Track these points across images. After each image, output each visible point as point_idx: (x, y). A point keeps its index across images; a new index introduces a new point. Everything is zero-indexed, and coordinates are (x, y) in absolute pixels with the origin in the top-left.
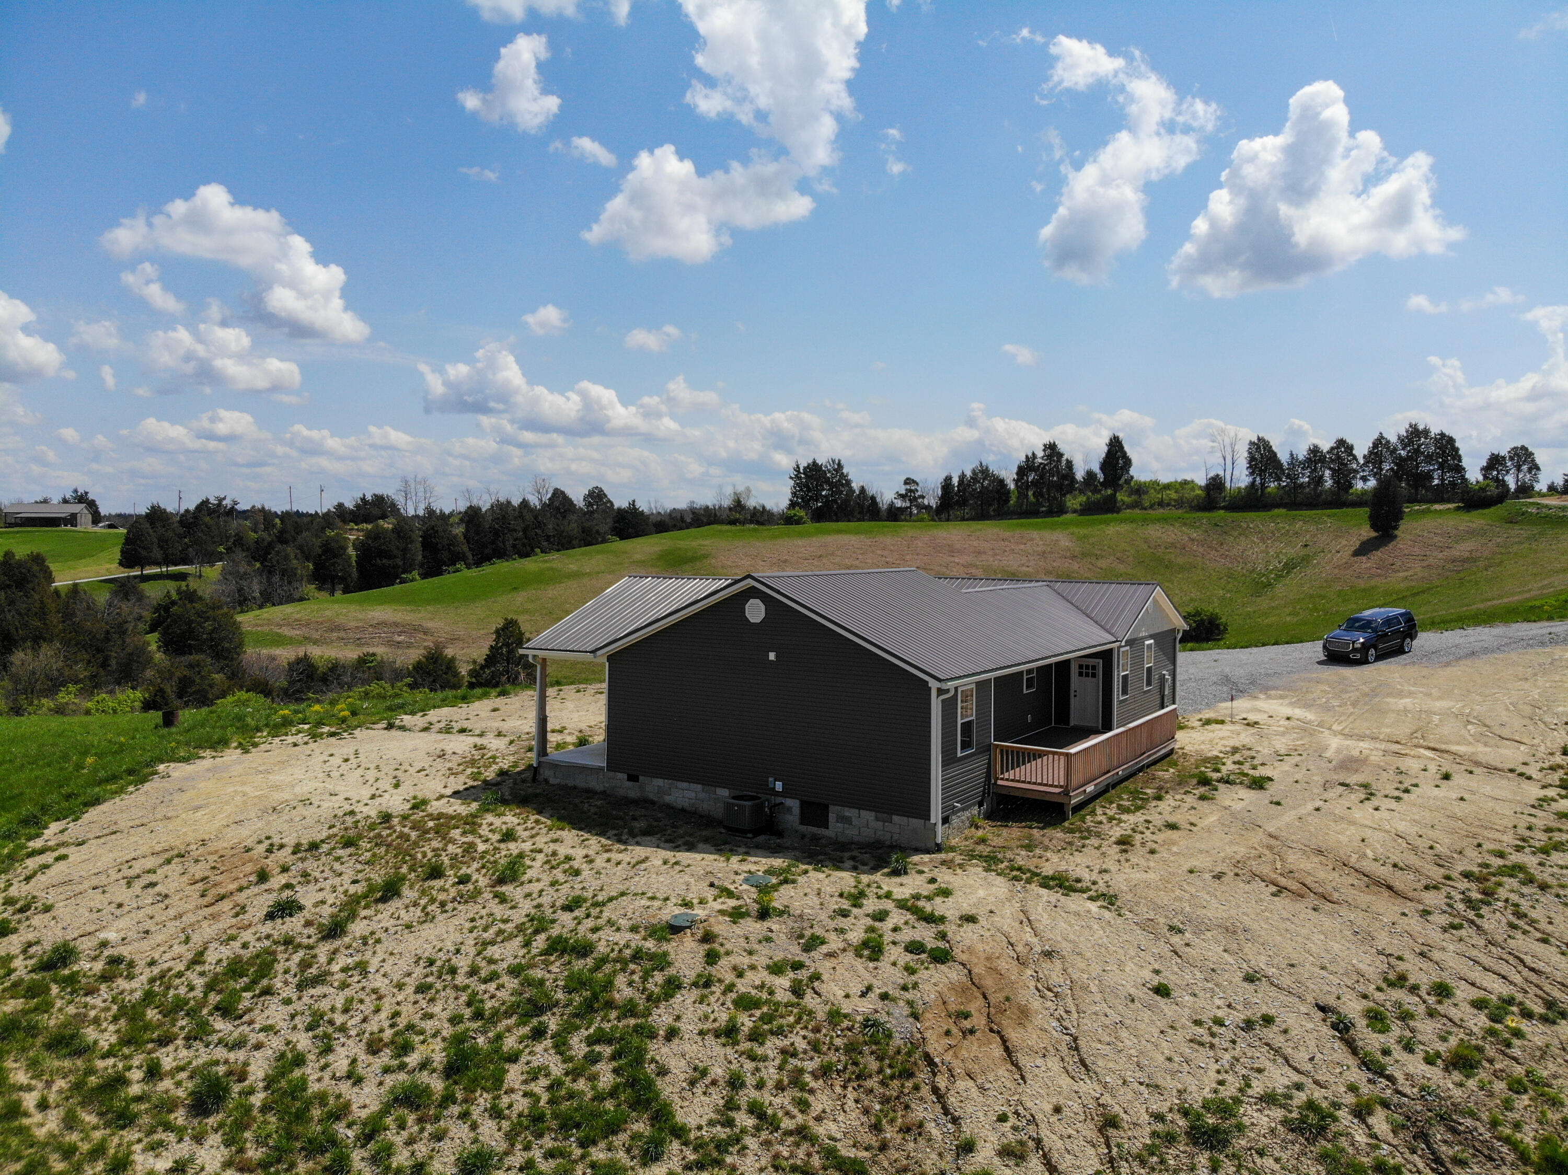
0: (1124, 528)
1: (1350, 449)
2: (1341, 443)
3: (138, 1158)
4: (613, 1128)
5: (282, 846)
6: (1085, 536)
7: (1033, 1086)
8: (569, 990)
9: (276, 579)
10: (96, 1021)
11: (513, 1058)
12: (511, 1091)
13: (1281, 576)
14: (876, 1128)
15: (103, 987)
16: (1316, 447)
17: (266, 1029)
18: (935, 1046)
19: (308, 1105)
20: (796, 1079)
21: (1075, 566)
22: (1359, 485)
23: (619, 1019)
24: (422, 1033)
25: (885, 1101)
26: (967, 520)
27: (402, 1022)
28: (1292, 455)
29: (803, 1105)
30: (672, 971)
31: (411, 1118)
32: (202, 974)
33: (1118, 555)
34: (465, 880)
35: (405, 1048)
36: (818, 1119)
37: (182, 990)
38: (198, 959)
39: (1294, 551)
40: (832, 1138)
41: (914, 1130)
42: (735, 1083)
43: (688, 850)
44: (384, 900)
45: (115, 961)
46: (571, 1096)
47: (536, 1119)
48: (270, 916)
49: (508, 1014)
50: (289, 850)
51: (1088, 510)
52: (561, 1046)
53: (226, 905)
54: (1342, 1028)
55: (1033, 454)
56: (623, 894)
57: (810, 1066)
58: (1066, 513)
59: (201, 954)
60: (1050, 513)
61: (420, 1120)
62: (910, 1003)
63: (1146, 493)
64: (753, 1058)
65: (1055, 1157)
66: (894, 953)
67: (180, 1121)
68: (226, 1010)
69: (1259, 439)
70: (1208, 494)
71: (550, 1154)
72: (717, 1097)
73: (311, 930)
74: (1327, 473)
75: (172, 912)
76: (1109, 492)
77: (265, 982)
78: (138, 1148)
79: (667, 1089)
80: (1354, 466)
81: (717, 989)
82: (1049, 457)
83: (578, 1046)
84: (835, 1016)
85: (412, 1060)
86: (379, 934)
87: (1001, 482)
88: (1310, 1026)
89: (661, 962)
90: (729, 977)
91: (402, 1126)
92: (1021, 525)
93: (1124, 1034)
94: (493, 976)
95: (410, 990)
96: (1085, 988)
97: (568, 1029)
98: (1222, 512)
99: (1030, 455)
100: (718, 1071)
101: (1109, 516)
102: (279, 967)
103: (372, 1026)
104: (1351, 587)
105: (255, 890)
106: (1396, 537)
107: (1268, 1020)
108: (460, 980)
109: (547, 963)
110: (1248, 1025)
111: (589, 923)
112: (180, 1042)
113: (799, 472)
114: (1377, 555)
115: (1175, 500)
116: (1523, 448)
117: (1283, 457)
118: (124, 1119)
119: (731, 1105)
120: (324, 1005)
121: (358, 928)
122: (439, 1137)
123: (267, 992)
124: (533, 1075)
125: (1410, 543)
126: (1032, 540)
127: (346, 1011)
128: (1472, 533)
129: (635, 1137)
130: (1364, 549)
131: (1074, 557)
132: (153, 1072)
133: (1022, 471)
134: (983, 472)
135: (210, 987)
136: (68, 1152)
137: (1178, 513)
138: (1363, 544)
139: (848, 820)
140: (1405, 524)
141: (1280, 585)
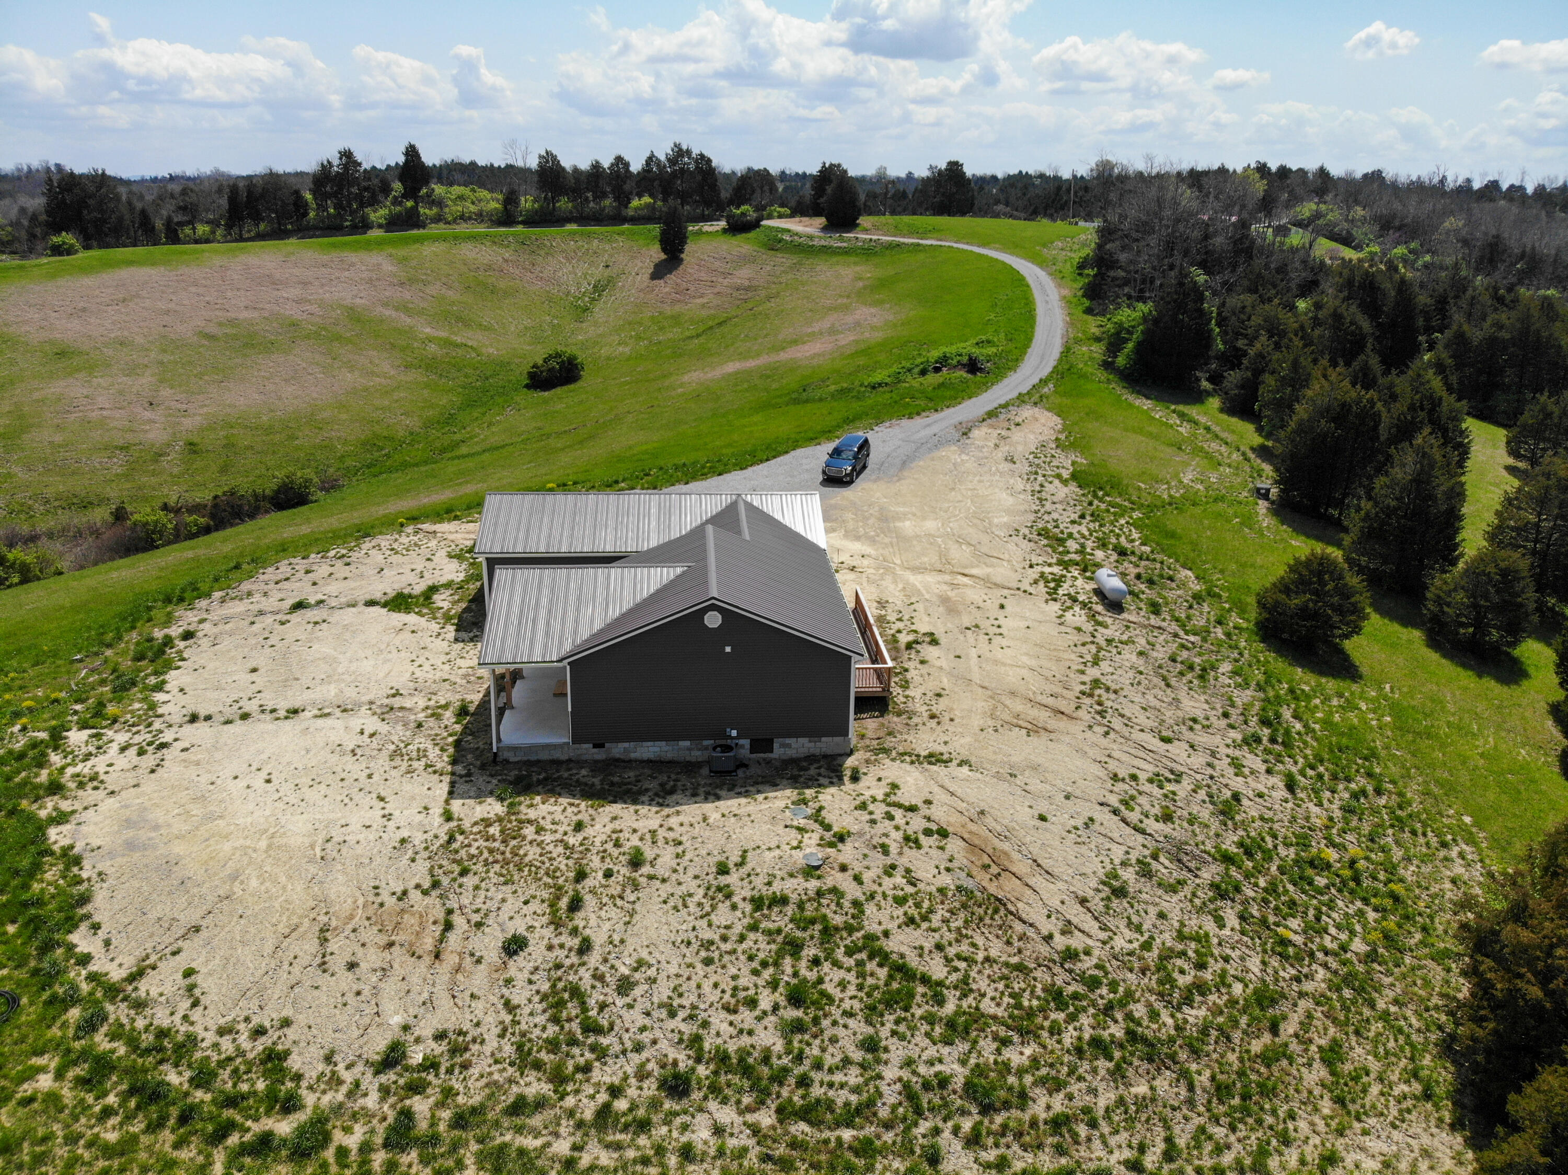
1: (627, 165)
2: (619, 159)
4: (911, 996)
5: (405, 892)
6: (405, 259)
7: (1044, 894)
8: (804, 929)
11: (820, 981)
12: (842, 1000)
13: (593, 299)
14: (1009, 943)
16: (597, 162)
17: (643, 1029)
18: (992, 889)
20: (963, 935)
21: (407, 295)
23: (850, 935)
24: (747, 989)
25: (1001, 927)
27: (725, 987)
28: (576, 167)
29: (975, 945)
30: (849, 897)
31: (808, 1038)
32: (532, 1014)
33: (443, 279)
34: (608, 874)
35: (752, 1003)
36: (987, 949)
38: (511, 1007)
39: (598, 273)
40: (1000, 956)
41: (1023, 937)
42: (940, 948)
44: (574, 909)
45: (442, 1036)
46: (873, 988)
47: (872, 1008)
49: (782, 956)
50: (416, 892)
51: (393, 224)
52: (837, 964)
53: (451, 957)
55: (329, 162)
56: (745, 851)
58: (372, 228)
59: (506, 1003)
60: (353, 230)
61: (814, 1037)
62: (960, 868)
63: (445, 205)
64: (934, 931)
65: (1080, 926)
66: (925, 840)
68: (595, 1029)
69: (547, 152)
70: (505, 208)
71: (897, 1023)
72: (939, 958)
73: (561, 952)
76: (409, 204)
77: (591, 1001)
79: (913, 964)
81: (879, 898)
82: (346, 167)
83: (847, 961)
84: (941, 891)
85: (765, 1007)
87: (297, 193)
88: (1106, 817)
89: (837, 892)
90: (877, 888)
91: (808, 1044)
92: (334, 246)
93: (1049, 849)
94: (743, 937)
95: (699, 965)
96: (1014, 829)
97: (829, 951)
98: (520, 228)
99: (325, 163)
100: (926, 945)
101: (415, 232)
102: (585, 987)
103: (711, 997)
104: (661, 313)
106: (681, 260)
108: (725, 946)
109: (767, 916)
112: (596, 1064)
113: (51, 185)
114: (672, 278)
115: (475, 213)
117: (568, 168)
119: (949, 960)
120: (659, 999)
121: (594, 937)
122: (835, 1040)
123: (603, 1006)
124: (842, 985)
125: (696, 267)
126: (353, 264)
127: (680, 996)
128: (745, 260)
129: (924, 995)
130: (659, 272)
131: (402, 284)
132: (615, 1091)
133: (318, 180)
135: (557, 1021)
137: (481, 229)
138: (657, 266)
139: (789, 746)
140: (687, 248)
141: (596, 310)
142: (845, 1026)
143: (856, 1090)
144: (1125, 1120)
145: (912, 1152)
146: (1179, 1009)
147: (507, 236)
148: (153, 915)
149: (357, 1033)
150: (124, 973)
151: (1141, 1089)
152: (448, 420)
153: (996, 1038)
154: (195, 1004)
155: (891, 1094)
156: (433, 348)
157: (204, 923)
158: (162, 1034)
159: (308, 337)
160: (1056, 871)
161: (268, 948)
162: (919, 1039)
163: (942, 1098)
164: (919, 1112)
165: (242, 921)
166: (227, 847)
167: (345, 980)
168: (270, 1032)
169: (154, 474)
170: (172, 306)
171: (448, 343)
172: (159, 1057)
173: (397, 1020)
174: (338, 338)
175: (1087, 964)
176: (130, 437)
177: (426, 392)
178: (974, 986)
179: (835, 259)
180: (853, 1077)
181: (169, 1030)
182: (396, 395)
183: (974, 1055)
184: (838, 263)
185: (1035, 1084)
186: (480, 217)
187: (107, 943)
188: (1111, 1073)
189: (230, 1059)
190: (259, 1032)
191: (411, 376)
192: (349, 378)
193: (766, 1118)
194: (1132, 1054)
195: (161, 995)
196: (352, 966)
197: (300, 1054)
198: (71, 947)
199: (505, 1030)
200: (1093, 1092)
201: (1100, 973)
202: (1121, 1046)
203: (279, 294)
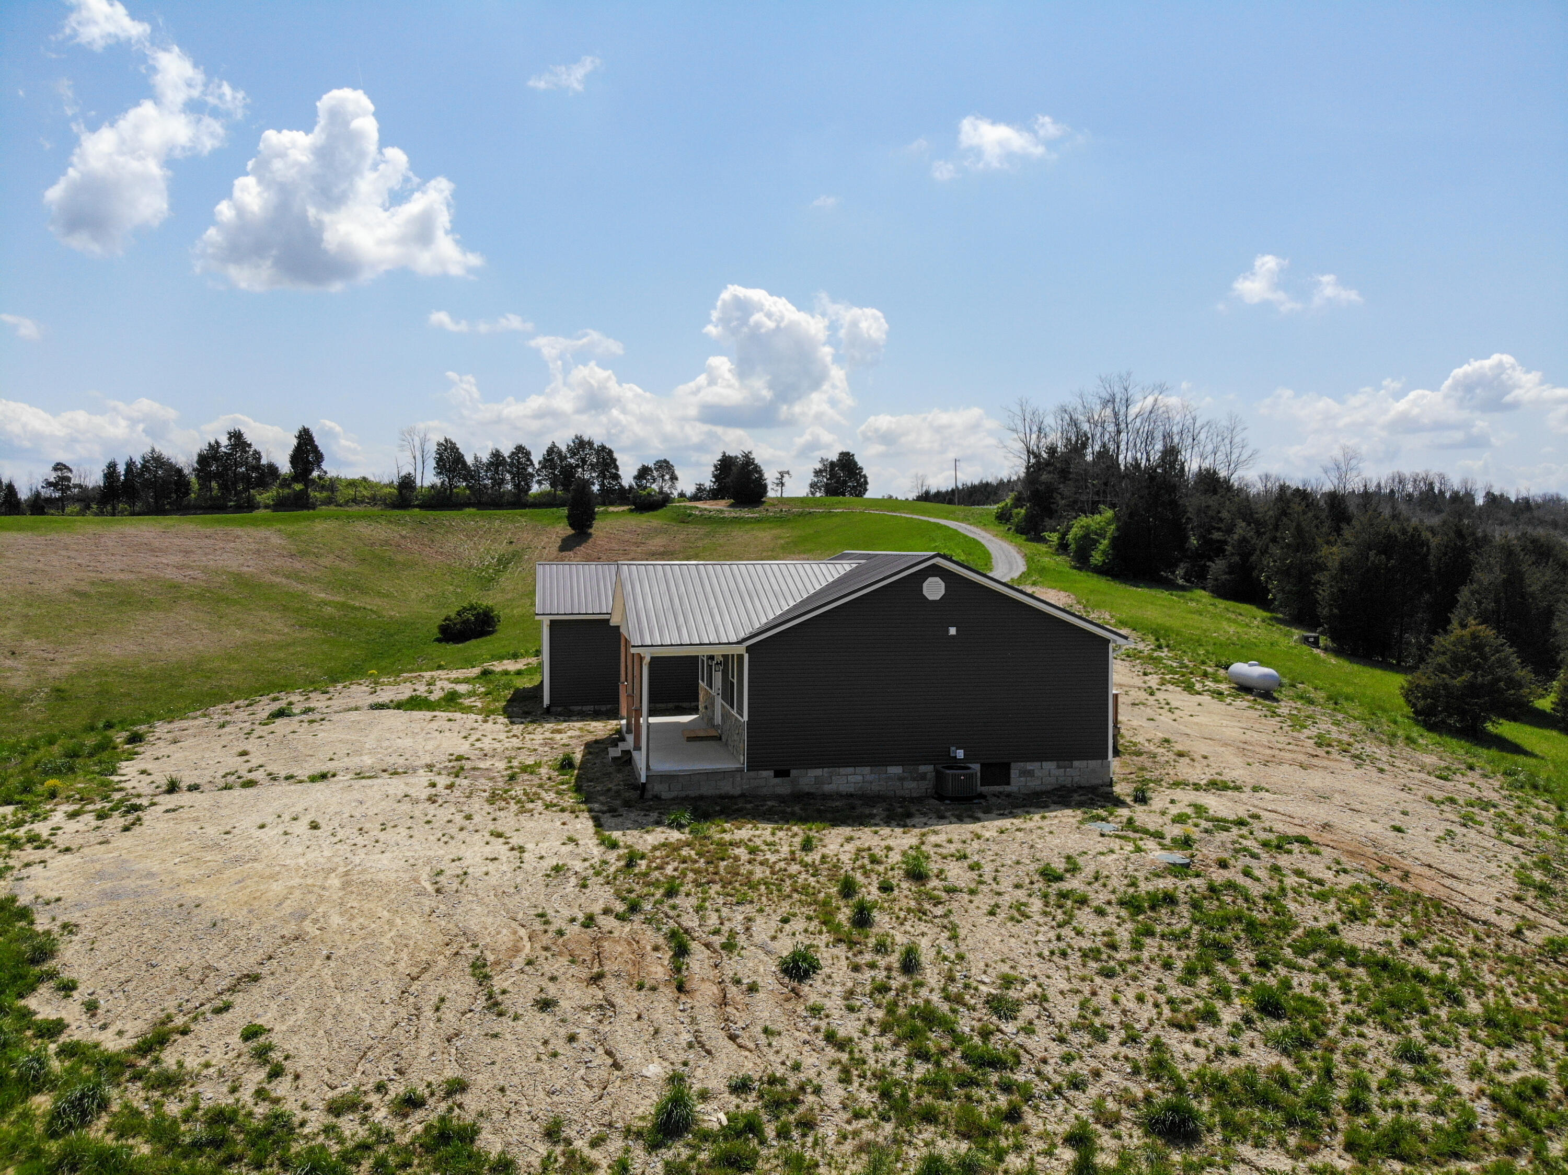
0: (331, 525)
1: (528, 454)
2: (520, 449)
6: (294, 533)
13: (498, 571)
16: (497, 451)
21: (298, 565)
22: (535, 488)
26: (139, 514)
28: (476, 458)
33: (337, 552)
39: (501, 548)
51: (281, 505)
55: (217, 442)
58: (258, 508)
60: (239, 509)
63: (340, 489)
69: (446, 441)
70: (400, 492)
74: (508, 477)
76: (298, 487)
80: (530, 470)
82: (234, 447)
87: (179, 471)
92: (219, 521)
98: (416, 511)
99: (213, 442)
101: (305, 512)
106: (590, 534)
114: (582, 549)
115: (367, 498)
116: (666, 461)
117: (469, 460)
125: (606, 540)
126: (238, 537)
128: (657, 532)
130: (568, 545)
131: (292, 556)
133: (203, 460)
134: (157, 461)
137: (376, 510)
138: (564, 540)
139: (1030, 773)
140: (597, 524)
141: (502, 579)
147: (403, 517)
148: (170, 966)
149: (589, 1095)
150: (127, 1042)
154: (276, 1073)
156: (329, 610)
157: (264, 971)
158: (220, 1117)
159: (191, 597)
161: (389, 990)
165: (332, 964)
166: (277, 888)
167: (543, 1024)
168: (431, 1102)
171: (343, 606)
172: (221, 1155)
173: (655, 1070)
174: (225, 599)
177: (325, 647)
179: (748, 527)
181: (235, 1112)
182: (291, 650)
184: (753, 529)
186: (372, 500)
187: (91, 1008)
189: (364, 1147)
190: (411, 1103)
191: (307, 633)
192: (239, 634)
195: (207, 1065)
196: (545, 1005)
197: (496, 1132)
198: (26, 1014)
199: (846, 1071)
203: (158, 560)
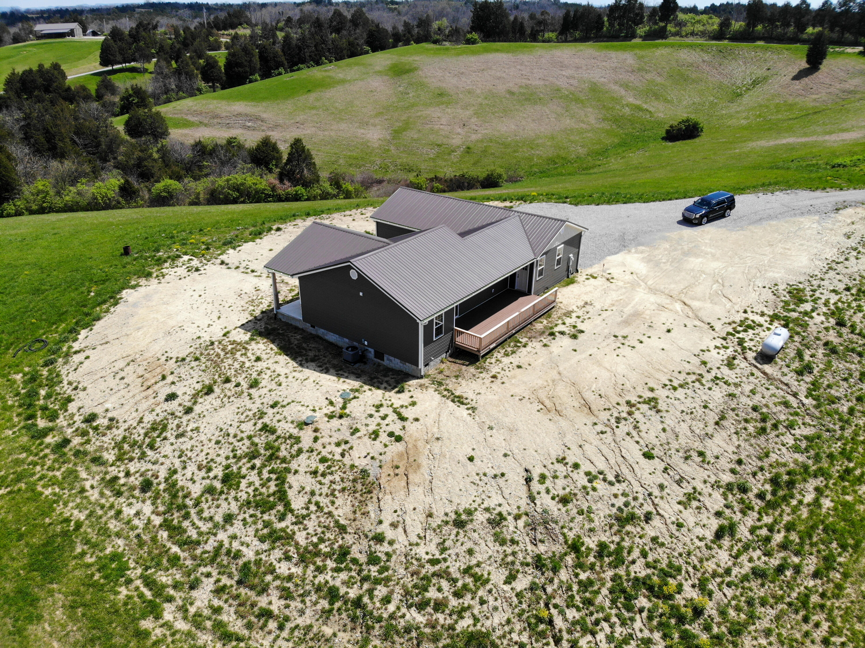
0: (667, 51)
3: (124, 509)
4: (271, 508)
5: (171, 358)
6: (643, 57)
7: (411, 498)
8: (266, 450)
9: (183, 77)
10: (107, 449)
11: (244, 477)
12: (242, 491)
13: (749, 89)
14: (355, 512)
15: (108, 432)
17: (165, 456)
18: (383, 481)
19: (178, 491)
20: (333, 494)
21: (632, 78)
23: (280, 464)
24: (215, 463)
25: (360, 502)
27: (210, 457)
29: (333, 503)
30: (300, 445)
31: (210, 499)
32: (143, 428)
33: (659, 70)
34: (238, 385)
35: (209, 470)
36: (337, 508)
37: (136, 435)
38: (141, 421)
39: (760, 73)
40: (339, 516)
41: (365, 514)
42: (313, 493)
43: (326, 373)
44: (207, 394)
45: (111, 420)
46: (260, 494)
47: (249, 503)
48: (166, 400)
49: (245, 457)
50: (174, 360)
51: (649, 36)
52: (260, 474)
53: (150, 391)
54: (528, 480)
56: (293, 402)
57: (338, 487)
58: (635, 38)
59: (142, 418)
60: (626, 38)
61: (213, 500)
62: (381, 461)
63: (685, 26)
64: (321, 484)
65: (407, 527)
66: (383, 437)
67: (137, 495)
68: (152, 446)
70: (721, 28)
71: (251, 516)
72: (306, 499)
73: (181, 409)
75: (131, 394)
76: (662, 24)
77: (164, 434)
78: (124, 505)
79: (291, 494)
81: (315, 453)
83: (265, 475)
84: (352, 466)
85: (212, 475)
86: (205, 413)
88: (517, 478)
89: (298, 440)
90: (320, 448)
91: (207, 501)
92: (607, 47)
93: (450, 477)
94: (242, 439)
95: (213, 442)
96: (444, 456)
97: (264, 466)
98: (726, 42)
100: (308, 489)
101: (660, 41)
102: (170, 427)
103: (200, 459)
104: (785, 101)
105: (161, 383)
106: (819, 69)
107: (503, 475)
108: (231, 439)
109: (260, 435)
110: (495, 476)
111: (278, 417)
112: (136, 460)
114: (806, 80)
115: (701, 32)
118: (119, 494)
119: (310, 502)
120: (184, 447)
121: (197, 409)
122: (218, 507)
123: (165, 439)
124: (250, 484)
125: (826, 74)
126: (611, 58)
127: (191, 450)
128: (861, 73)
129: (278, 511)
130: (799, 76)
131: (632, 72)
132: (128, 474)
135: (146, 435)
136: (102, 507)
137: (700, 41)
138: (799, 72)
139: (391, 361)
140: (825, 62)
141: (746, 96)
142: (229, 504)
143: (200, 534)
144: (300, 639)
145: (189, 576)
146: (409, 607)
147: (712, 46)
148: (105, 332)
151: (328, 631)
152: (604, 152)
153: (286, 553)
154: (75, 370)
155: (210, 546)
156: (627, 111)
157: (111, 342)
158: (58, 376)
159: (561, 97)
160: (436, 491)
162: (251, 531)
163: (229, 563)
164: (213, 561)
165: (119, 346)
167: (115, 383)
168: (78, 390)
169: (446, 160)
170: (504, 75)
171: (639, 108)
173: (108, 406)
174: (577, 100)
175: (382, 549)
176: (445, 141)
177: (603, 135)
178: (305, 522)
180: (205, 527)
181: (61, 375)
182: (585, 135)
183: (265, 554)
185: (277, 588)
186: (703, 34)
187: (87, 337)
188: (323, 611)
189: (60, 394)
191: (606, 125)
192: (568, 122)
193: (157, 521)
194: (347, 610)
195: (74, 362)
196: (122, 378)
198: (78, 334)
200: (302, 612)
201: (384, 558)
202: (345, 603)
203: (561, 72)
